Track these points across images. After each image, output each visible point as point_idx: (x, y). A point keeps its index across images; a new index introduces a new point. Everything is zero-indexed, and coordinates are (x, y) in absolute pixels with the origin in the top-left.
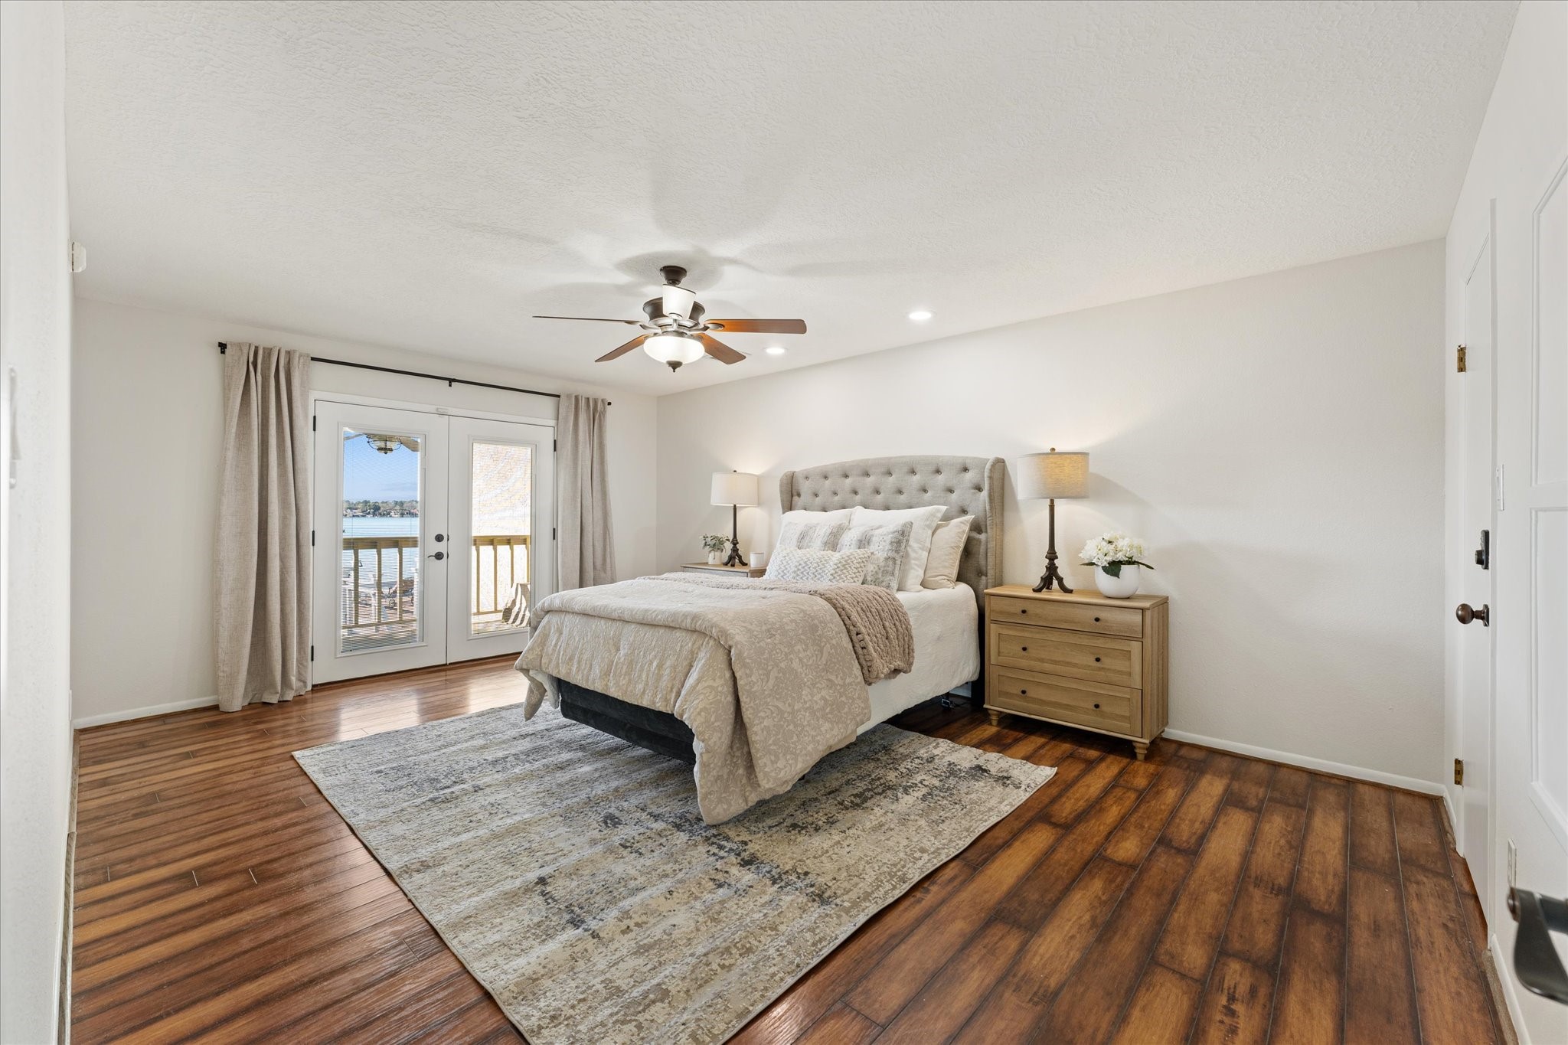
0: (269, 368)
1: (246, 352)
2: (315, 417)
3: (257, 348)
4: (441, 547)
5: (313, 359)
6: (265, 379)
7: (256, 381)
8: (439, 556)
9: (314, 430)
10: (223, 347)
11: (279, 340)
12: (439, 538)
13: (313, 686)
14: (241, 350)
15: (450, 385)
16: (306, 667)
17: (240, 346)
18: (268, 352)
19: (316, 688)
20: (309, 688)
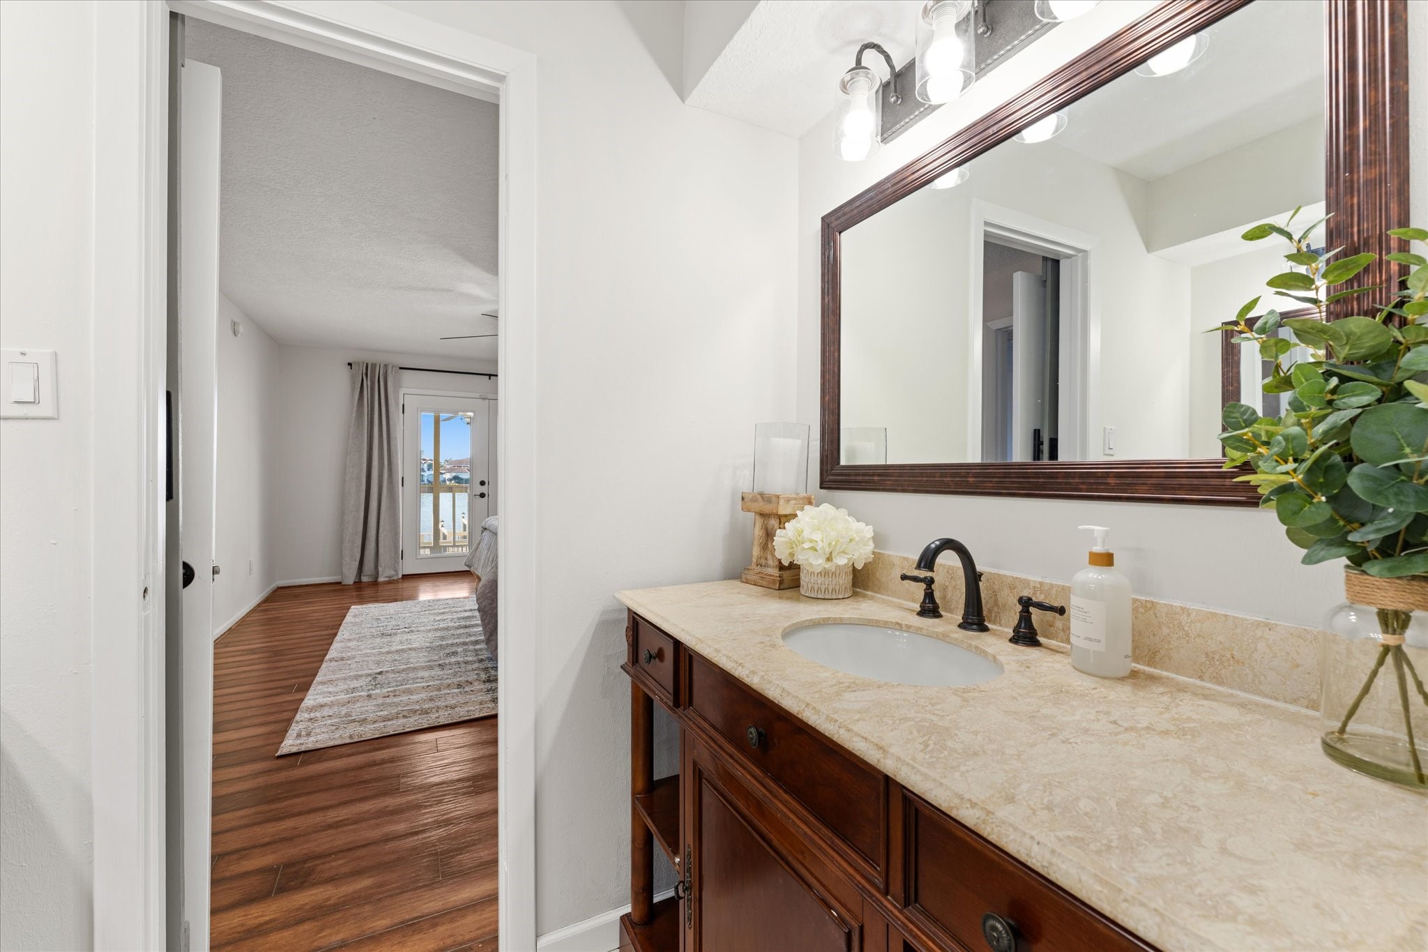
0: (375, 376)
1: (361, 367)
2: (403, 405)
3: (367, 364)
4: (484, 489)
5: (401, 368)
6: (372, 383)
7: (367, 384)
8: (482, 495)
9: (403, 413)
10: (350, 364)
11: (380, 359)
12: (482, 483)
13: (403, 575)
14: (359, 366)
15: (490, 379)
16: (398, 563)
17: (358, 364)
18: (374, 365)
19: (405, 577)
20: (400, 576)
